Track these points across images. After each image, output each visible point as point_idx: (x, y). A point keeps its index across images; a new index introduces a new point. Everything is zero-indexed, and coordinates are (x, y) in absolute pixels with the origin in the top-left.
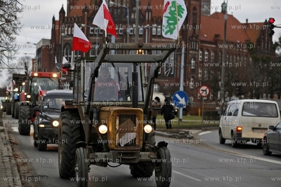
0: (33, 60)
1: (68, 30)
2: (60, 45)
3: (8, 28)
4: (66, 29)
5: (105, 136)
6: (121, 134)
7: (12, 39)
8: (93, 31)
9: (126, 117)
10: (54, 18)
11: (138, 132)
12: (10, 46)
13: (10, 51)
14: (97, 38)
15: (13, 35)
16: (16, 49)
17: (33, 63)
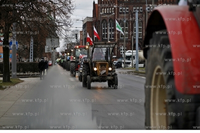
0: (81, 32)
1: (104, 11)
2: (99, 21)
3: (65, 10)
4: (103, 9)
5: (97, 71)
6: (101, 70)
7: (68, 17)
8: (122, 10)
9: (103, 65)
10: (94, 2)
11: (107, 70)
12: (67, 22)
13: (67, 25)
14: (125, 15)
15: (69, 14)
16: (71, 24)
17: (81, 34)
